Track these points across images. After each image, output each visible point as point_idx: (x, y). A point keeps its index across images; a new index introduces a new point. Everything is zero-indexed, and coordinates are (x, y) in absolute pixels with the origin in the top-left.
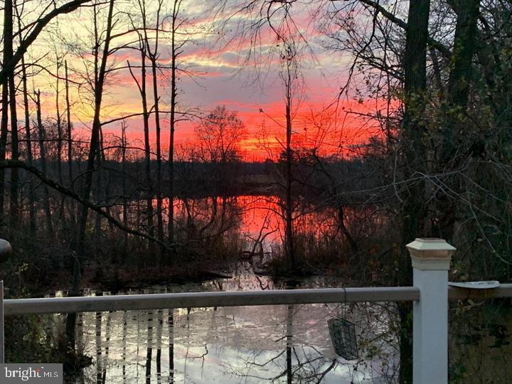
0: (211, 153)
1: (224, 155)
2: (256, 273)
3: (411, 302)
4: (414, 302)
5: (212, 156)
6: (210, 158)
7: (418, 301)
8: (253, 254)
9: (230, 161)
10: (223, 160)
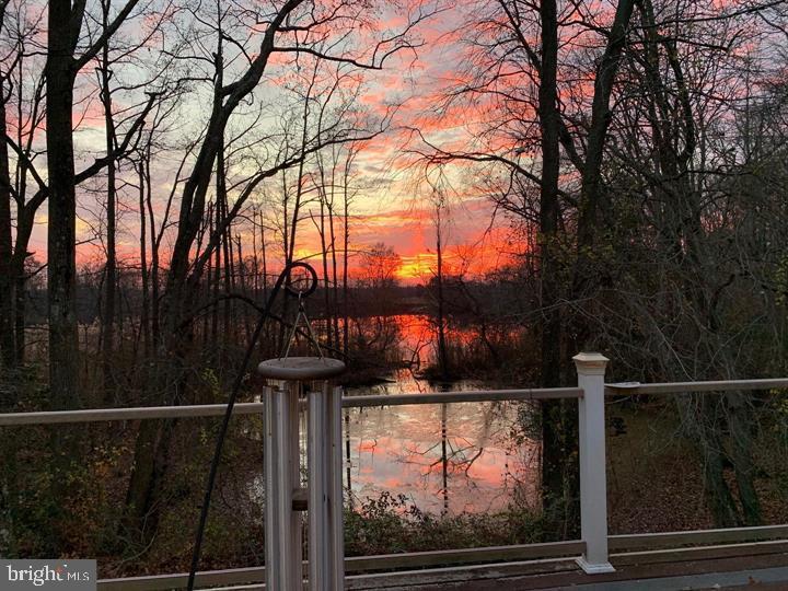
0: (374, 280)
2: (415, 378)
3: (577, 399)
4: (580, 399)
5: (374, 283)
6: (372, 285)
7: (583, 397)
8: (412, 363)
9: (389, 286)
10: (383, 286)
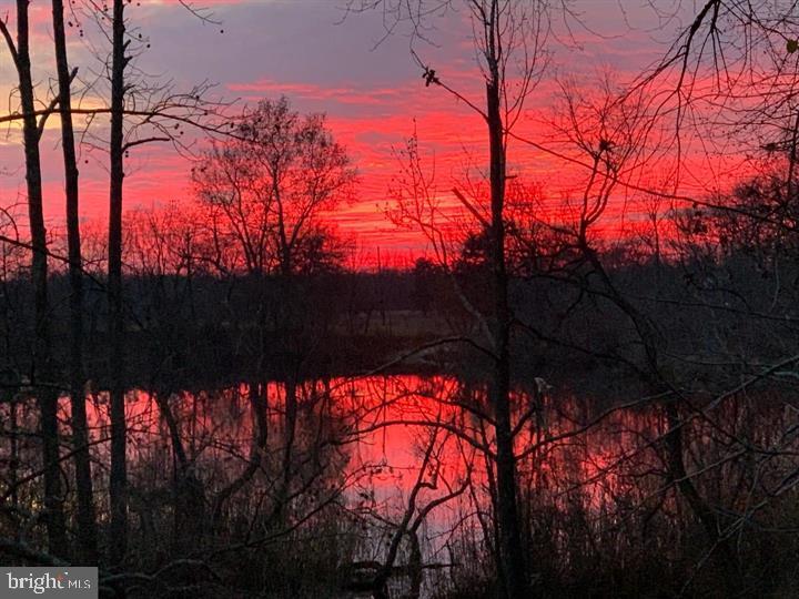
0: (247, 245)
1: (285, 250)
5: (250, 255)
6: (241, 263)
8: (388, 570)
9: (305, 268)
10: (285, 267)
